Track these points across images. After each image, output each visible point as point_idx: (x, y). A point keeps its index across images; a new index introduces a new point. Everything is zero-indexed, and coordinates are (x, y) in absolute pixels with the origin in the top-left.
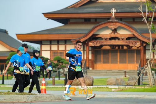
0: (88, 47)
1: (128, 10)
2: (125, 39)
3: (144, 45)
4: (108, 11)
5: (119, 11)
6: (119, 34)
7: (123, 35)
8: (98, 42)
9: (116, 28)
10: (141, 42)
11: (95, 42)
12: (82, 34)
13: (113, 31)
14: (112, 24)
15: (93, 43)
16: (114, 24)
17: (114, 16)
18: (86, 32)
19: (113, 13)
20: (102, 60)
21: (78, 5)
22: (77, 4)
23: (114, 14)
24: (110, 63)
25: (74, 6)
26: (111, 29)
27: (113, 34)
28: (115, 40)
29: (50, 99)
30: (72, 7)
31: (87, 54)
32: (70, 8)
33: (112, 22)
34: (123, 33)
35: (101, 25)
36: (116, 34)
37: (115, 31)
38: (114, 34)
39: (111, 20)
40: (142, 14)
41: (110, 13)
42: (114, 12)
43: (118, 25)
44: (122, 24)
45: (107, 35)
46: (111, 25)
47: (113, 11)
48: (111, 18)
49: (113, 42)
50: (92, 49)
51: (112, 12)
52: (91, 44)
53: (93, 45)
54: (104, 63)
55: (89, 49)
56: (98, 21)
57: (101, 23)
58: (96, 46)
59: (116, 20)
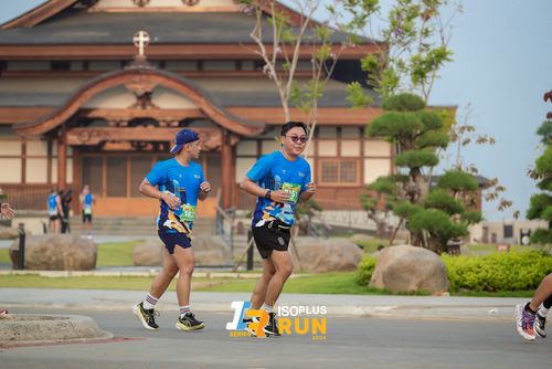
0: (62, 148)
1: (183, 35)
2: (176, 124)
3: (233, 141)
4: (124, 40)
5: (156, 39)
6: (158, 108)
7: (170, 111)
8: (95, 133)
9: (149, 90)
10: (222, 133)
11: (85, 134)
12: (46, 107)
13: (139, 98)
14: (137, 78)
15: (80, 134)
16: (144, 77)
17: (145, 54)
18: (59, 102)
19: (141, 45)
20: (104, 186)
21: (31, 18)
22: (31, 15)
23: (145, 49)
24: (129, 193)
25: (20, 24)
26: (135, 93)
27: (139, 108)
28: (145, 126)
29: (62, 336)
30: (14, 27)
31: (62, 167)
32: (8, 28)
33: (136, 72)
34: (171, 105)
35: (102, 80)
36: (149, 108)
37: (145, 98)
38: (144, 107)
39: (133, 67)
40: (260, 50)
41: (132, 44)
42: (145, 43)
43: (156, 81)
44: (168, 78)
45: (122, 111)
46: (134, 82)
47: (142, 39)
48: (133, 60)
49: (140, 133)
50: (74, 152)
51: (138, 42)
52: (73, 138)
53: (79, 142)
54: (110, 194)
55: (66, 152)
56: (93, 67)
57: (104, 75)
58: (87, 143)
59: (148, 67)
